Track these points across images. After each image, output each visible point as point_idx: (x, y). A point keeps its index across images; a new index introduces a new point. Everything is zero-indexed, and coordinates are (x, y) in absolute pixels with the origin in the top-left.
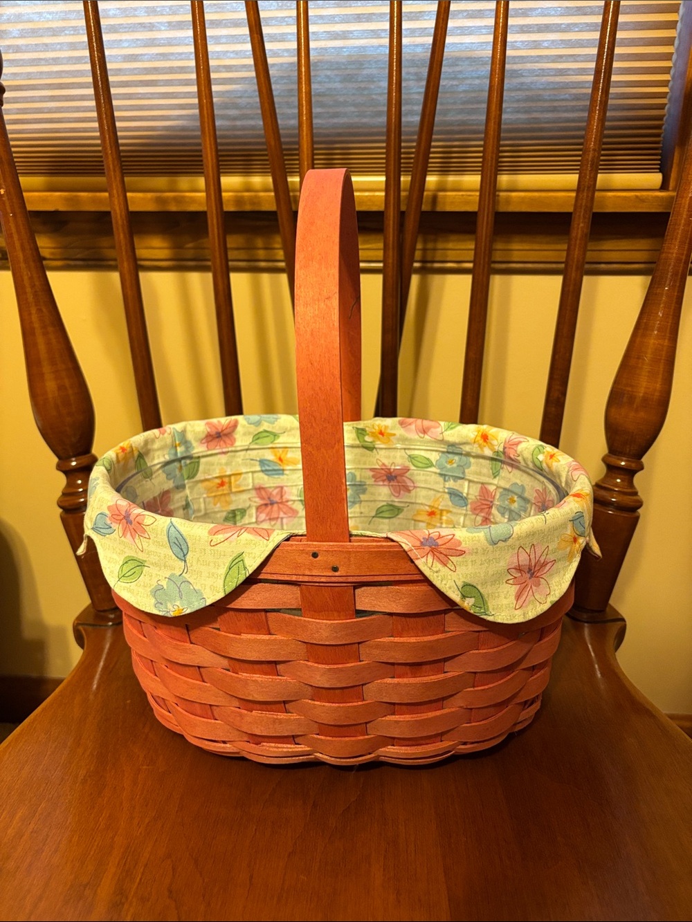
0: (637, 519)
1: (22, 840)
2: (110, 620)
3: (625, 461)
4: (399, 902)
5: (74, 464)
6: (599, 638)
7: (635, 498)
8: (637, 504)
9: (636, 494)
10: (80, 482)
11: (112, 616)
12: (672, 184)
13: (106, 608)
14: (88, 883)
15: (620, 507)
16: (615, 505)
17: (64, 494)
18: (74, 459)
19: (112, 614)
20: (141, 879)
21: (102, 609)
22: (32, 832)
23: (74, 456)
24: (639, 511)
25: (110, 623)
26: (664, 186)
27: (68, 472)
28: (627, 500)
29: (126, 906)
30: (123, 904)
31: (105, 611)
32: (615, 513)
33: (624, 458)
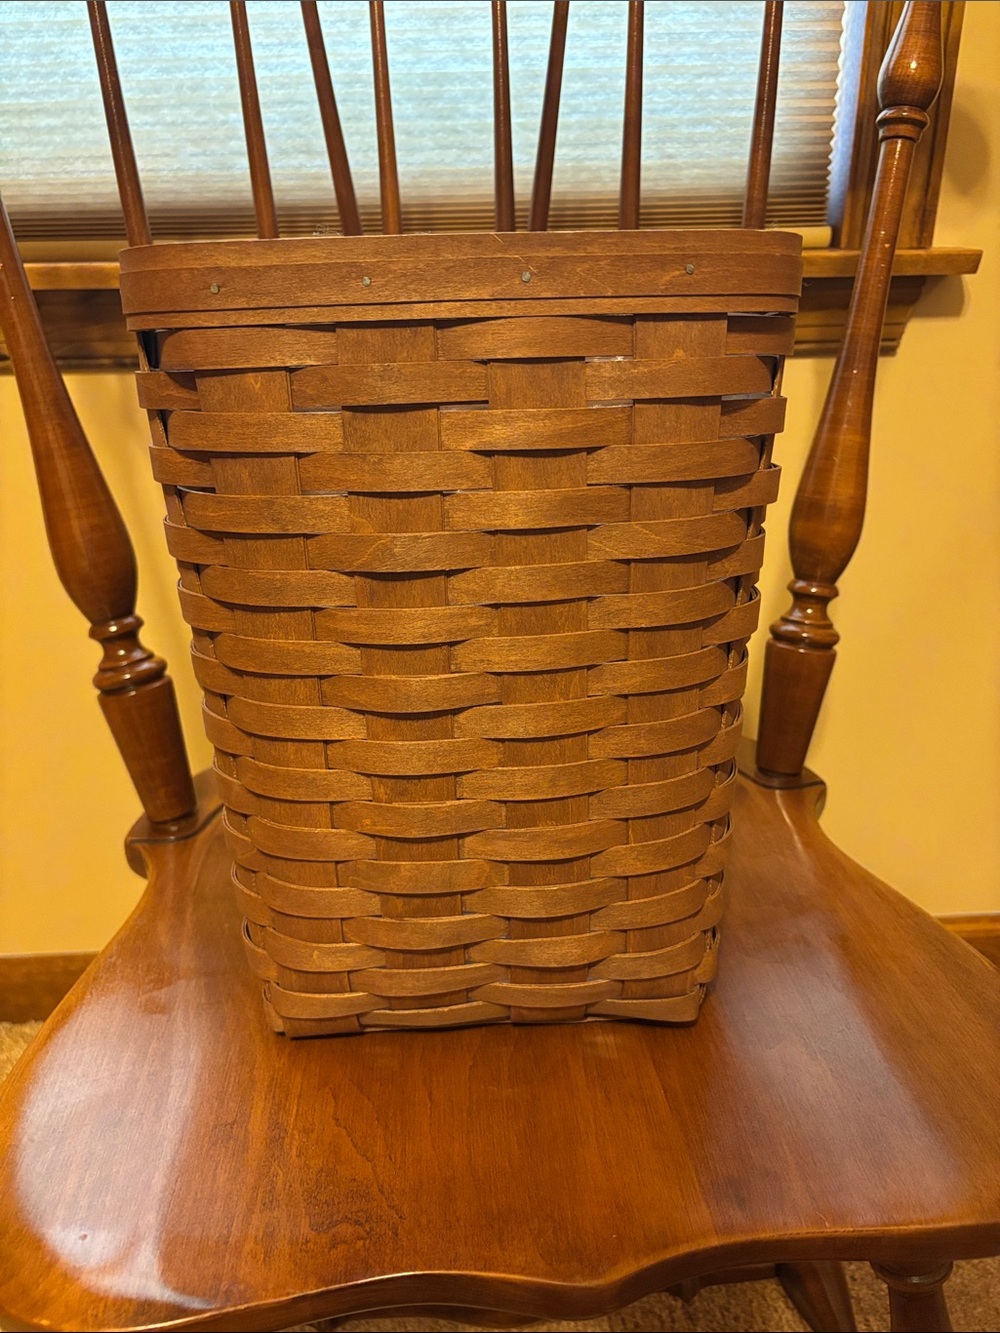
0: (833, 657)
1: (138, 1085)
2: (173, 834)
3: (817, 587)
4: (609, 1099)
5: (113, 629)
6: (797, 805)
7: (830, 631)
8: (834, 639)
9: (830, 626)
10: (122, 652)
11: (174, 828)
12: (844, 240)
13: (168, 818)
14: (235, 1121)
15: (813, 644)
16: (807, 641)
17: (102, 670)
18: (113, 623)
19: (174, 825)
20: (298, 1111)
21: (161, 820)
22: (149, 1075)
23: (113, 619)
24: (836, 647)
25: (172, 838)
26: (834, 243)
27: (108, 642)
28: (820, 635)
29: (287, 1141)
30: (284, 1138)
31: (165, 822)
32: (808, 652)
33: (814, 584)
